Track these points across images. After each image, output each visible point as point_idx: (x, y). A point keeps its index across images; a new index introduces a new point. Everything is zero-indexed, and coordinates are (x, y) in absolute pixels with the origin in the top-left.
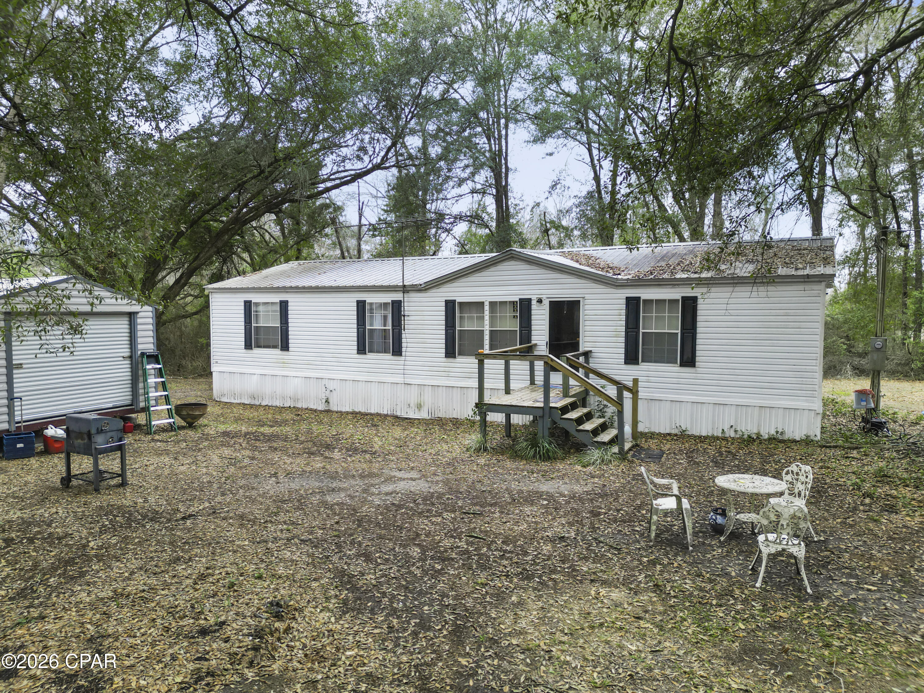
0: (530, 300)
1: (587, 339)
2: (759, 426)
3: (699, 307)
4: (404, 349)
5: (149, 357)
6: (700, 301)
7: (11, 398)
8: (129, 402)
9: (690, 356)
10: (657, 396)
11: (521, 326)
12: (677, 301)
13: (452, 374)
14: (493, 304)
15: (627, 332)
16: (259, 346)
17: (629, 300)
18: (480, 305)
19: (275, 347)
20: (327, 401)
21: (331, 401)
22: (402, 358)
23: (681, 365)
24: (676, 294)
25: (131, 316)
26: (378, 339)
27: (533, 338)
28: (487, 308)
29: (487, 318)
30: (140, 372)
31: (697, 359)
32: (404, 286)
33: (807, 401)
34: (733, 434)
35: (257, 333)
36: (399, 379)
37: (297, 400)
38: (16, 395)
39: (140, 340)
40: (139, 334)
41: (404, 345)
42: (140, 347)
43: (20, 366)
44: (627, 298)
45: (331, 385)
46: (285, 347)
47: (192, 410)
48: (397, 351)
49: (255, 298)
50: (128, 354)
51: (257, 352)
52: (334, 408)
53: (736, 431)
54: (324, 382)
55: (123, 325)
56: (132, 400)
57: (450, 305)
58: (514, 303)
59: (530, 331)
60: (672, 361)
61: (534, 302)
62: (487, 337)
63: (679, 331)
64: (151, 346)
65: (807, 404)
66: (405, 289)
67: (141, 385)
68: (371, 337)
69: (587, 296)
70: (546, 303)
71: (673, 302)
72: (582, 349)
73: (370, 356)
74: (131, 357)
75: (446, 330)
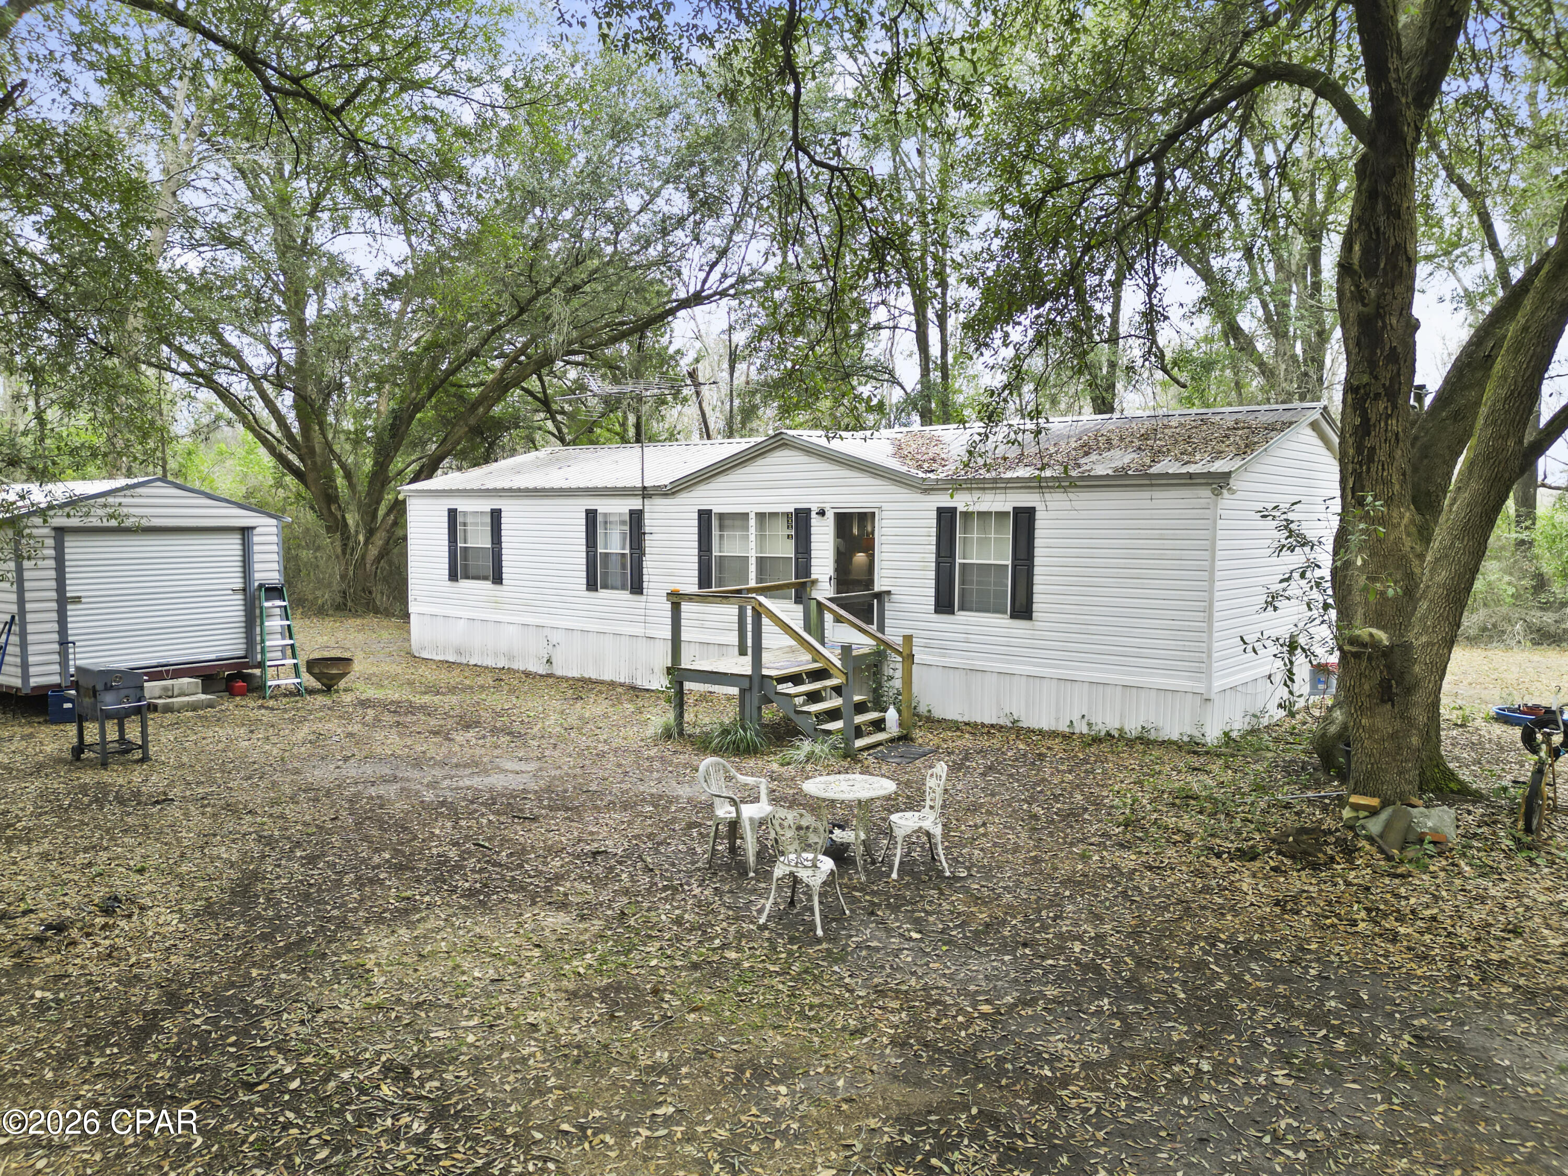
0: (808, 511)
1: (885, 573)
2: (1122, 716)
3: (1038, 524)
4: (645, 585)
5: (268, 590)
6: (1038, 515)
7: (64, 643)
8: (241, 653)
9: (1024, 601)
10: (979, 664)
11: (797, 552)
12: (1008, 513)
13: (707, 624)
14: (761, 516)
15: (938, 564)
16: (467, 578)
17: (941, 511)
18: (745, 516)
19: (485, 578)
20: (549, 661)
21: (554, 660)
22: (643, 598)
23: (1012, 617)
24: (1004, 502)
25: (245, 532)
26: (615, 568)
27: (814, 570)
28: (752, 522)
29: (752, 538)
30: (258, 611)
31: (1035, 607)
32: (644, 488)
33: (1190, 679)
34: (1085, 730)
35: (465, 558)
36: (638, 630)
37: (511, 658)
38: (70, 639)
39: (257, 567)
40: (256, 557)
41: (645, 578)
42: (257, 576)
43: (77, 600)
44: (939, 509)
45: (555, 637)
46: (498, 579)
47: (327, 667)
48: (637, 588)
49: (463, 505)
50: (241, 586)
51: (465, 584)
52: (559, 673)
53: (1089, 725)
54: (547, 632)
55: (233, 544)
56: (247, 650)
57: (705, 517)
58: (788, 514)
59: (809, 559)
60: (1000, 610)
61: (813, 515)
62: (752, 568)
63: (1009, 562)
64: (276, 575)
65: (1190, 684)
66: (645, 493)
67: (258, 629)
68: (605, 564)
69: (885, 506)
70: (830, 515)
71: (1001, 515)
72: (877, 588)
73: (603, 593)
74: (244, 590)
75: (700, 557)
